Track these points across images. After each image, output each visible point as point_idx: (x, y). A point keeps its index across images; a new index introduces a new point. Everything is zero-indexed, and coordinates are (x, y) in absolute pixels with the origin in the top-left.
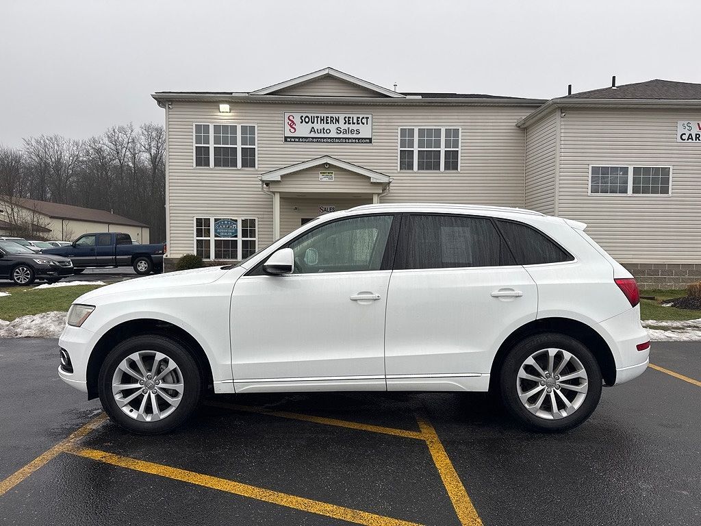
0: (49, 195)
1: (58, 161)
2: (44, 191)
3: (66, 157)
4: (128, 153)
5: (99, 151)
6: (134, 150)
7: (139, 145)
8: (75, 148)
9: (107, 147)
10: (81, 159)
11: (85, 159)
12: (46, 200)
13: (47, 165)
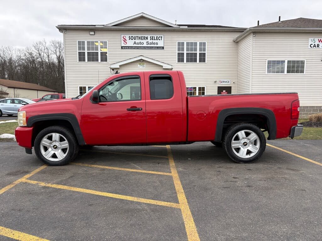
0: (6, 76)
1: (11, 59)
2: (4, 74)
3: (15, 58)
4: (45, 55)
5: (31, 54)
6: (48, 53)
7: (50, 51)
8: (19, 52)
9: (35, 53)
10: (22, 58)
11: (24, 58)
12: (5, 79)
13: (5, 61)
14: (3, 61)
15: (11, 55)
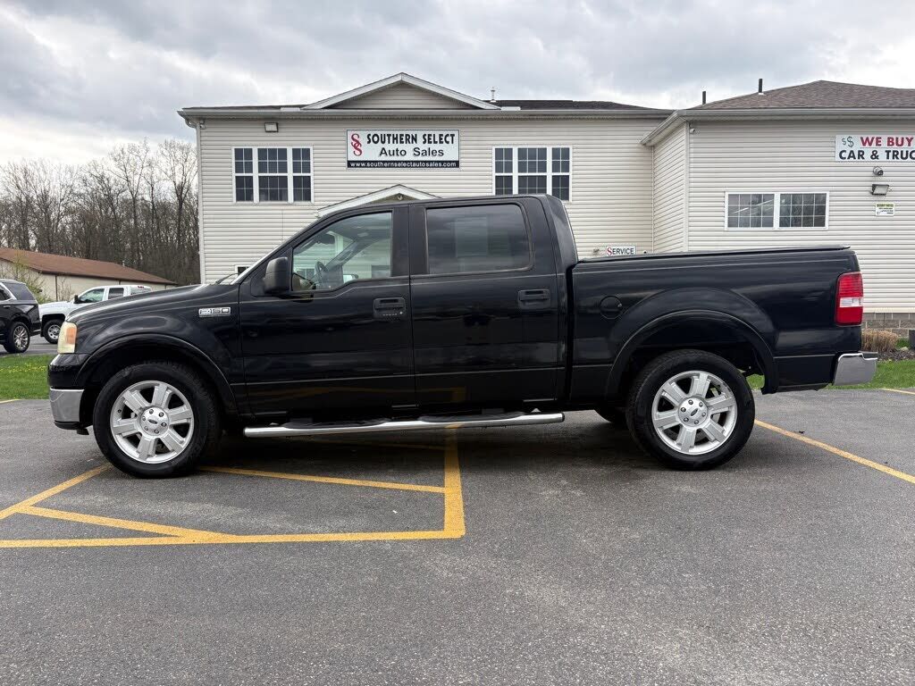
0: (33, 242)
1: (44, 196)
2: (27, 238)
3: (56, 192)
4: (143, 182)
5: (101, 179)
6: (151, 177)
7: (157, 171)
8: (68, 176)
9: (113, 172)
10: (75, 191)
11: (82, 191)
12: (29, 249)
13: (29, 200)
14: (23, 199)
15: (46, 183)
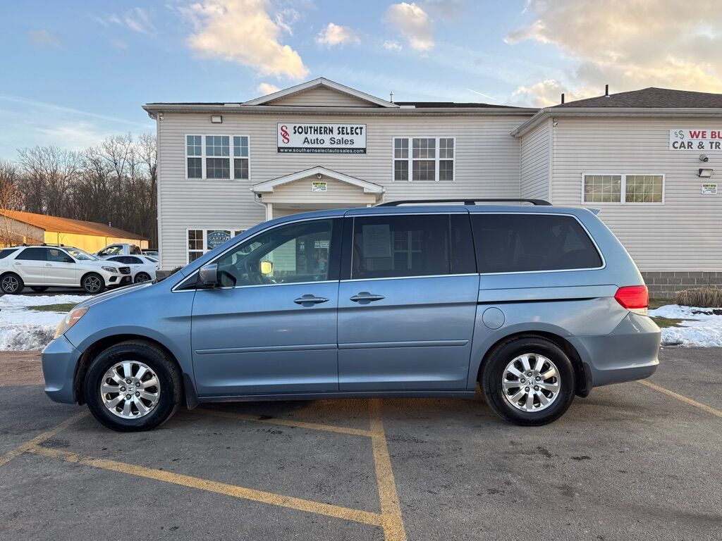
0: (44, 208)
1: (54, 174)
2: (40, 205)
3: (62, 170)
4: (126, 164)
5: (96, 162)
6: (133, 160)
7: (137, 156)
8: (71, 160)
9: (105, 158)
10: (77, 170)
11: (82, 171)
12: (41, 213)
13: (42, 177)
14: (38, 177)
15: (54, 165)
